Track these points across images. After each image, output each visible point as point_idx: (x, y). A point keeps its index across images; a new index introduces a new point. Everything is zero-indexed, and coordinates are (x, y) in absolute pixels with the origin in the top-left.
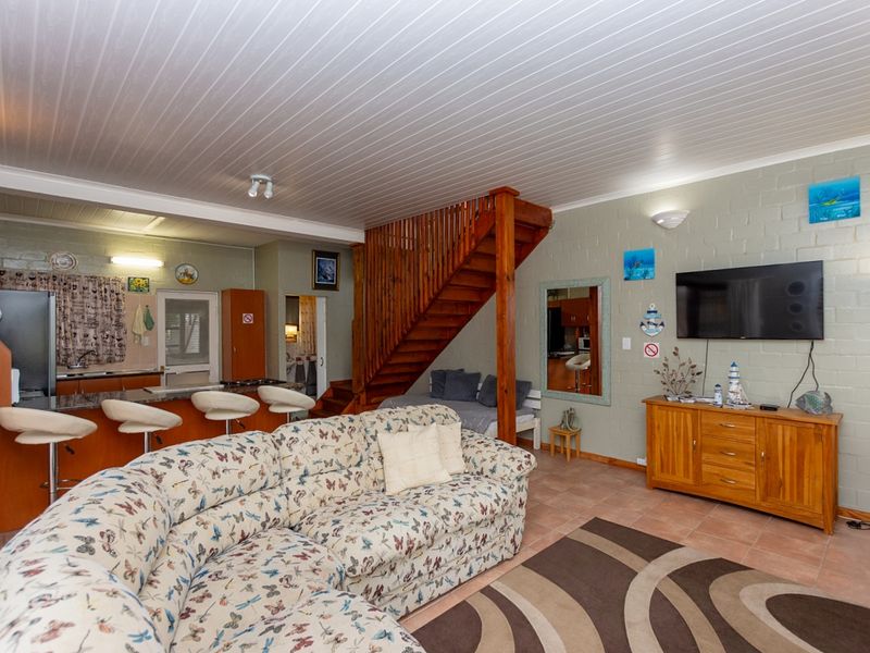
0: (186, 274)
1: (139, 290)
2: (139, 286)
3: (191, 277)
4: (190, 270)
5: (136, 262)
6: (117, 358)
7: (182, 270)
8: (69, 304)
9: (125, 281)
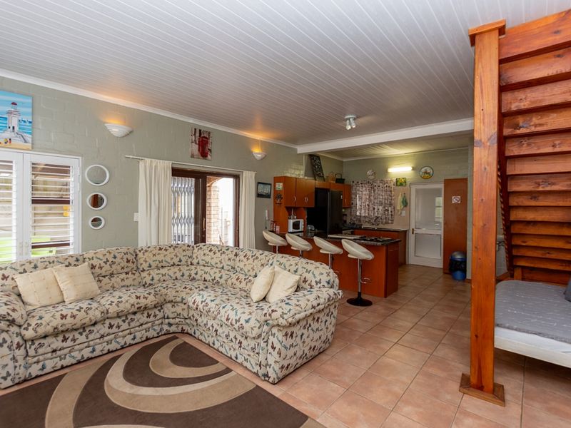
0: (426, 173)
1: (401, 185)
2: (401, 183)
3: (429, 173)
4: (429, 170)
5: (401, 170)
6: (390, 222)
7: (423, 170)
8: (373, 194)
9: (395, 180)
